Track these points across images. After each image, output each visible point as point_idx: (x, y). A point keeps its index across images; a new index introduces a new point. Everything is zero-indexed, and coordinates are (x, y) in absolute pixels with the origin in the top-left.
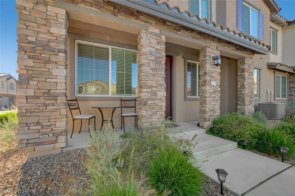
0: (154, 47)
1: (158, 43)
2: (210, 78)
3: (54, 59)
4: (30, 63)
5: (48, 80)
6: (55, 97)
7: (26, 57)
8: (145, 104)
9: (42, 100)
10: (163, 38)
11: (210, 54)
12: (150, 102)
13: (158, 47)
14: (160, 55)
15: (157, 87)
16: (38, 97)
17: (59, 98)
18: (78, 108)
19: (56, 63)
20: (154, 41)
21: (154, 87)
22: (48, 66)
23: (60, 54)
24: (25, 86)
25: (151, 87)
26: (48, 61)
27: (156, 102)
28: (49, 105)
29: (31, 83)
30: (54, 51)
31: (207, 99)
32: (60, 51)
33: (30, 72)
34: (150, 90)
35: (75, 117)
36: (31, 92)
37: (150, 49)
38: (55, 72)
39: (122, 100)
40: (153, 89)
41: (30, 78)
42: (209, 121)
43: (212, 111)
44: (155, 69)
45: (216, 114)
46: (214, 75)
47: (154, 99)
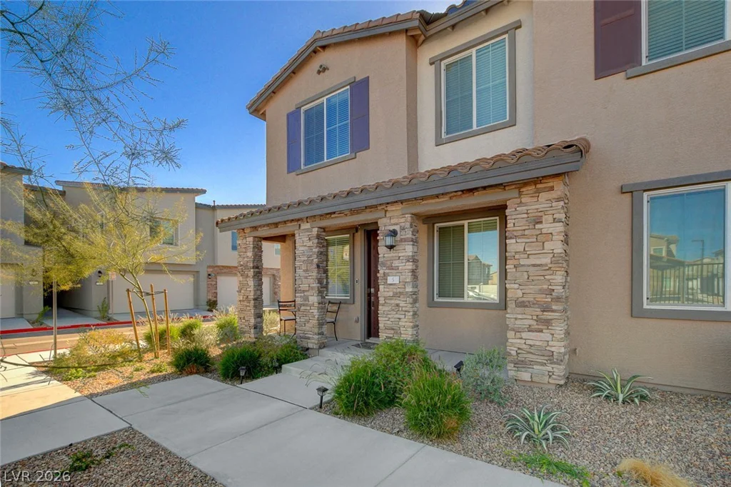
0: (306, 246)
1: (310, 239)
2: (388, 271)
3: (249, 274)
4: (241, 279)
5: (247, 290)
6: (250, 301)
7: (240, 275)
8: (299, 309)
11: (387, 228)
12: (302, 308)
13: (311, 243)
14: (311, 253)
15: (308, 291)
16: (244, 301)
19: (250, 277)
20: (306, 239)
22: (247, 279)
24: (240, 294)
25: (304, 291)
26: (247, 276)
27: (308, 308)
28: (247, 306)
29: (242, 291)
30: (249, 269)
31: (381, 307)
33: (242, 285)
34: (303, 294)
36: (242, 298)
37: (303, 249)
38: (249, 283)
40: (306, 294)
41: (241, 288)
43: (393, 329)
44: (307, 270)
45: (404, 337)
46: (396, 263)
47: (307, 305)
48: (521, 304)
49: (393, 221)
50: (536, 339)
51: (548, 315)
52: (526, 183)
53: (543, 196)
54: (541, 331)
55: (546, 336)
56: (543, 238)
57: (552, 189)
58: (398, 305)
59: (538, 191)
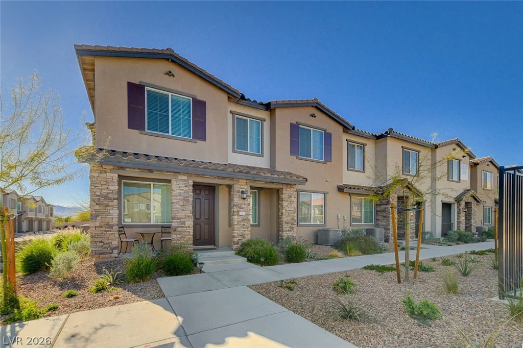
0: (183, 190)
1: (186, 186)
2: (239, 209)
3: (111, 204)
4: (97, 207)
5: (107, 217)
6: (112, 227)
7: (95, 204)
8: (175, 230)
9: (104, 228)
10: (191, 183)
11: (239, 189)
12: (179, 229)
13: (187, 189)
14: (187, 195)
15: (185, 218)
16: (101, 227)
17: (114, 227)
18: (125, 233)
19: (112, 206)
20: (182, 186)
21: (182, 218)
22: (107, 208)
23: (115, 201)
24: (94, 221)
25: (180, 218)
26: (108, 206)
27: (185, 229)
28: (108, 231)
29: (98, 218)
30: (111, 199)
31: (235, 226)
32: (114, 199)
33: (97, 213)
34: (179, 220)
35: (122, 240)
36: (98, 224)
37: (179, 191)
38: (111, 212)
39: (162, 227)
40: (182, 220)
41: (97, 216)
42: (238, 243)
43: (241, 236)
44: (183, 205)
45: (247, 239)
46: (243, 206)
47: (182, 227)
48: (287, 223)
49: (242, 187)
50: (290, 234)
51: (293, 226)
52: (288, 184)
53: (292, 189)
54: (291, 231)
55: (292, 232)
56: (291, 202)
57: (294, 188)
58: (244, 225)
59: (291, 188)
